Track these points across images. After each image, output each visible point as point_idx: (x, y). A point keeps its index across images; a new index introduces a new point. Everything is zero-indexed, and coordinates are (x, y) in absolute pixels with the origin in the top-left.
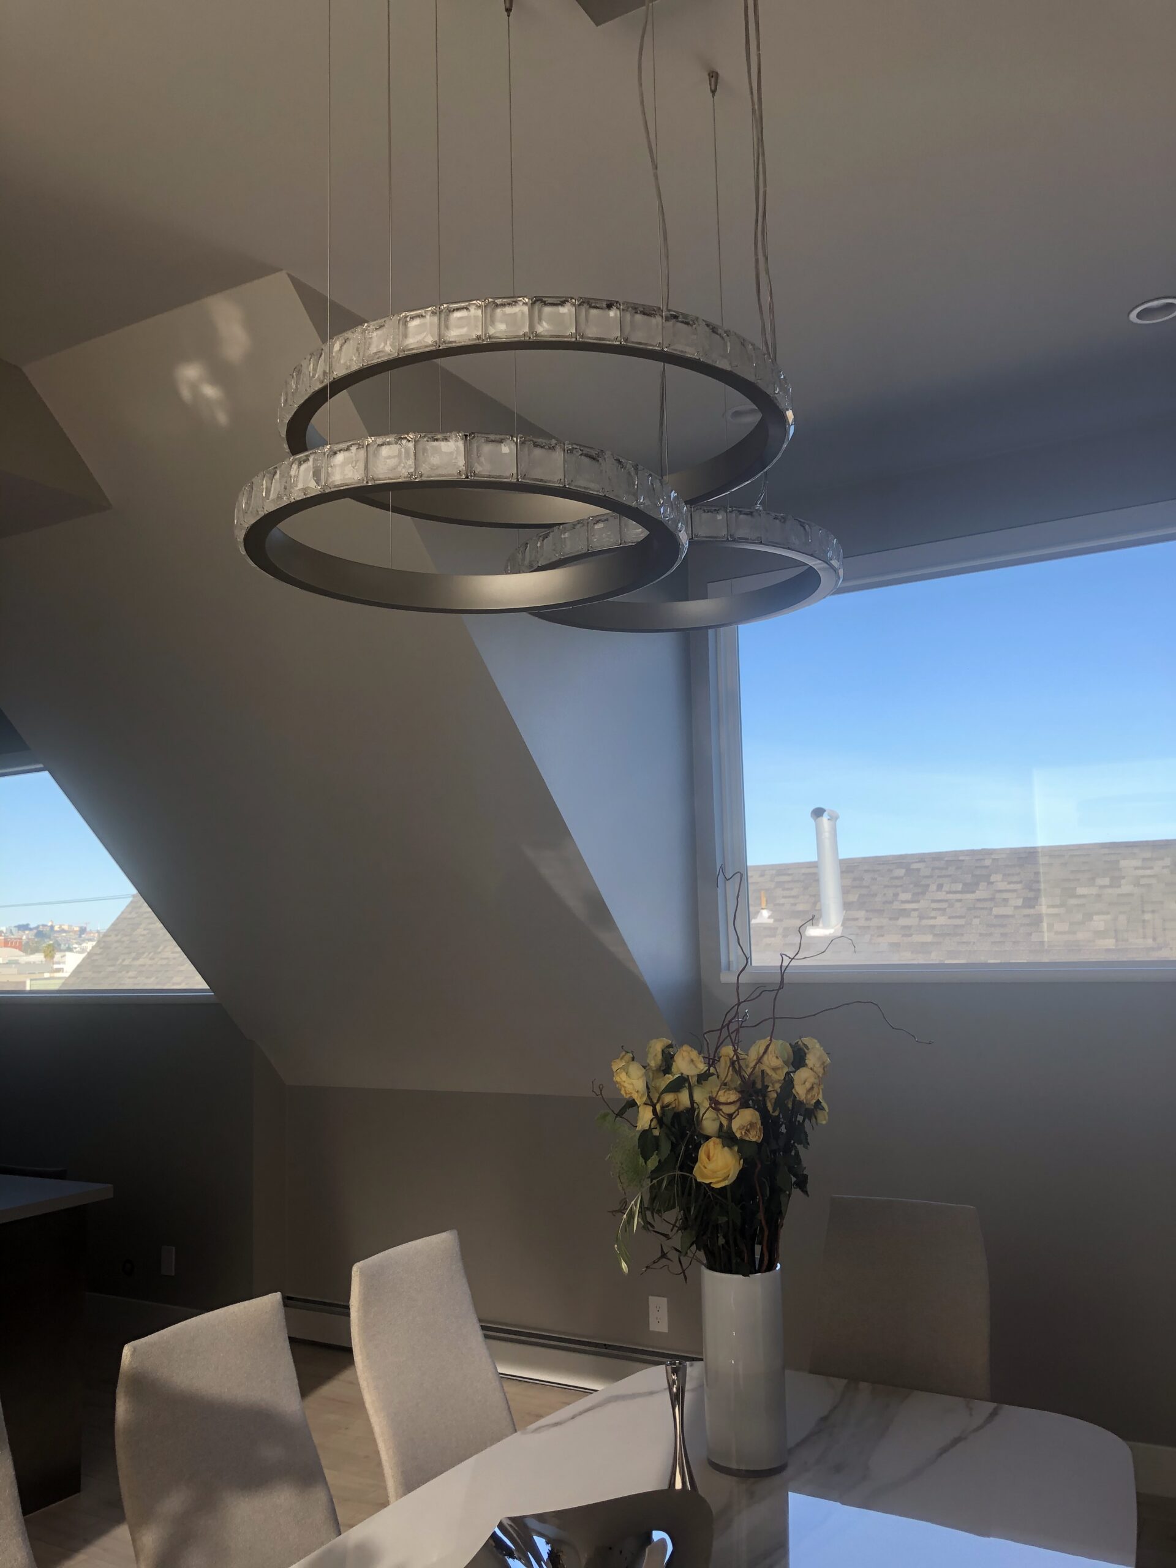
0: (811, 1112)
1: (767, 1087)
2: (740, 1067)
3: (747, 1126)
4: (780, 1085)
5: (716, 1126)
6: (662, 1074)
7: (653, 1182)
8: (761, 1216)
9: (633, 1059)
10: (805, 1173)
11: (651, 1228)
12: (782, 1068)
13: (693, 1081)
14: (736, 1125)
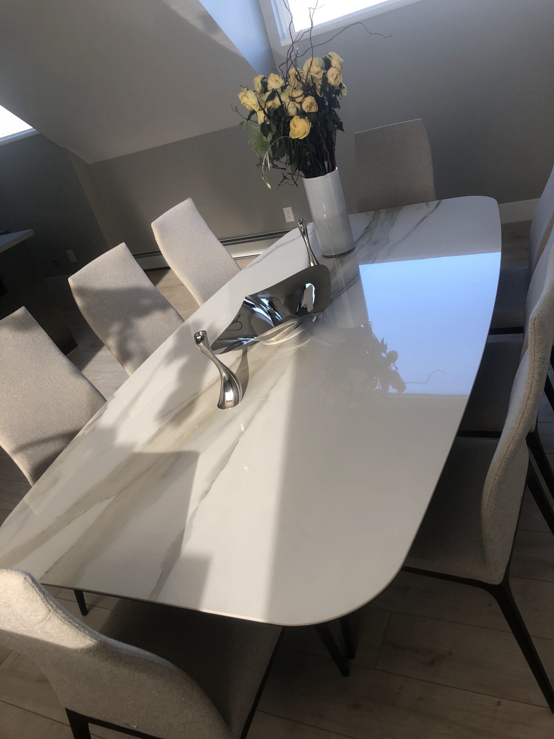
0: (338, 91)
1: (316, 84)
2: (300, 77)
3: (310, 105)
4: (321, 81)
5: (295, 109)
6: (264, 94)
7: (272, 145)
8: (324, 147)
9: (248, 90)
10: (340, 121)
11: (276, 167)
12: (321, 71)
13: (279, 91)
14: (304, 106)
